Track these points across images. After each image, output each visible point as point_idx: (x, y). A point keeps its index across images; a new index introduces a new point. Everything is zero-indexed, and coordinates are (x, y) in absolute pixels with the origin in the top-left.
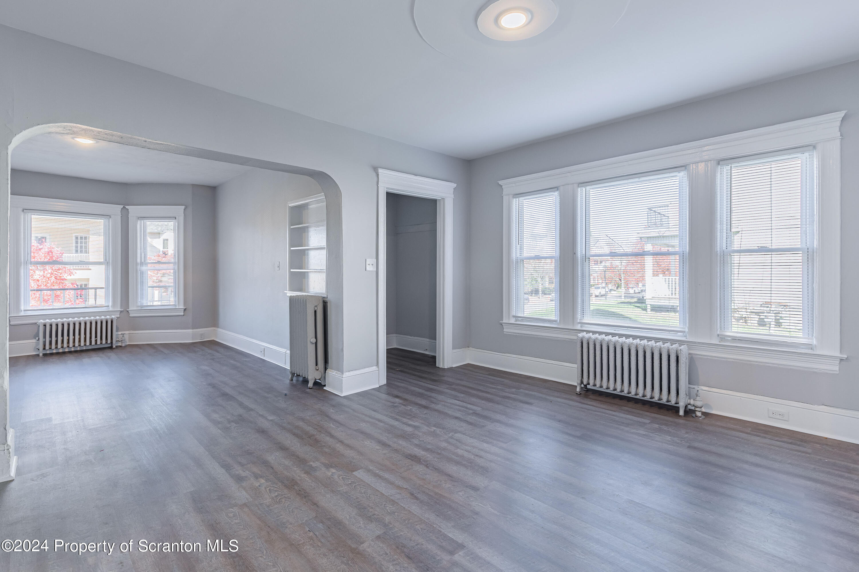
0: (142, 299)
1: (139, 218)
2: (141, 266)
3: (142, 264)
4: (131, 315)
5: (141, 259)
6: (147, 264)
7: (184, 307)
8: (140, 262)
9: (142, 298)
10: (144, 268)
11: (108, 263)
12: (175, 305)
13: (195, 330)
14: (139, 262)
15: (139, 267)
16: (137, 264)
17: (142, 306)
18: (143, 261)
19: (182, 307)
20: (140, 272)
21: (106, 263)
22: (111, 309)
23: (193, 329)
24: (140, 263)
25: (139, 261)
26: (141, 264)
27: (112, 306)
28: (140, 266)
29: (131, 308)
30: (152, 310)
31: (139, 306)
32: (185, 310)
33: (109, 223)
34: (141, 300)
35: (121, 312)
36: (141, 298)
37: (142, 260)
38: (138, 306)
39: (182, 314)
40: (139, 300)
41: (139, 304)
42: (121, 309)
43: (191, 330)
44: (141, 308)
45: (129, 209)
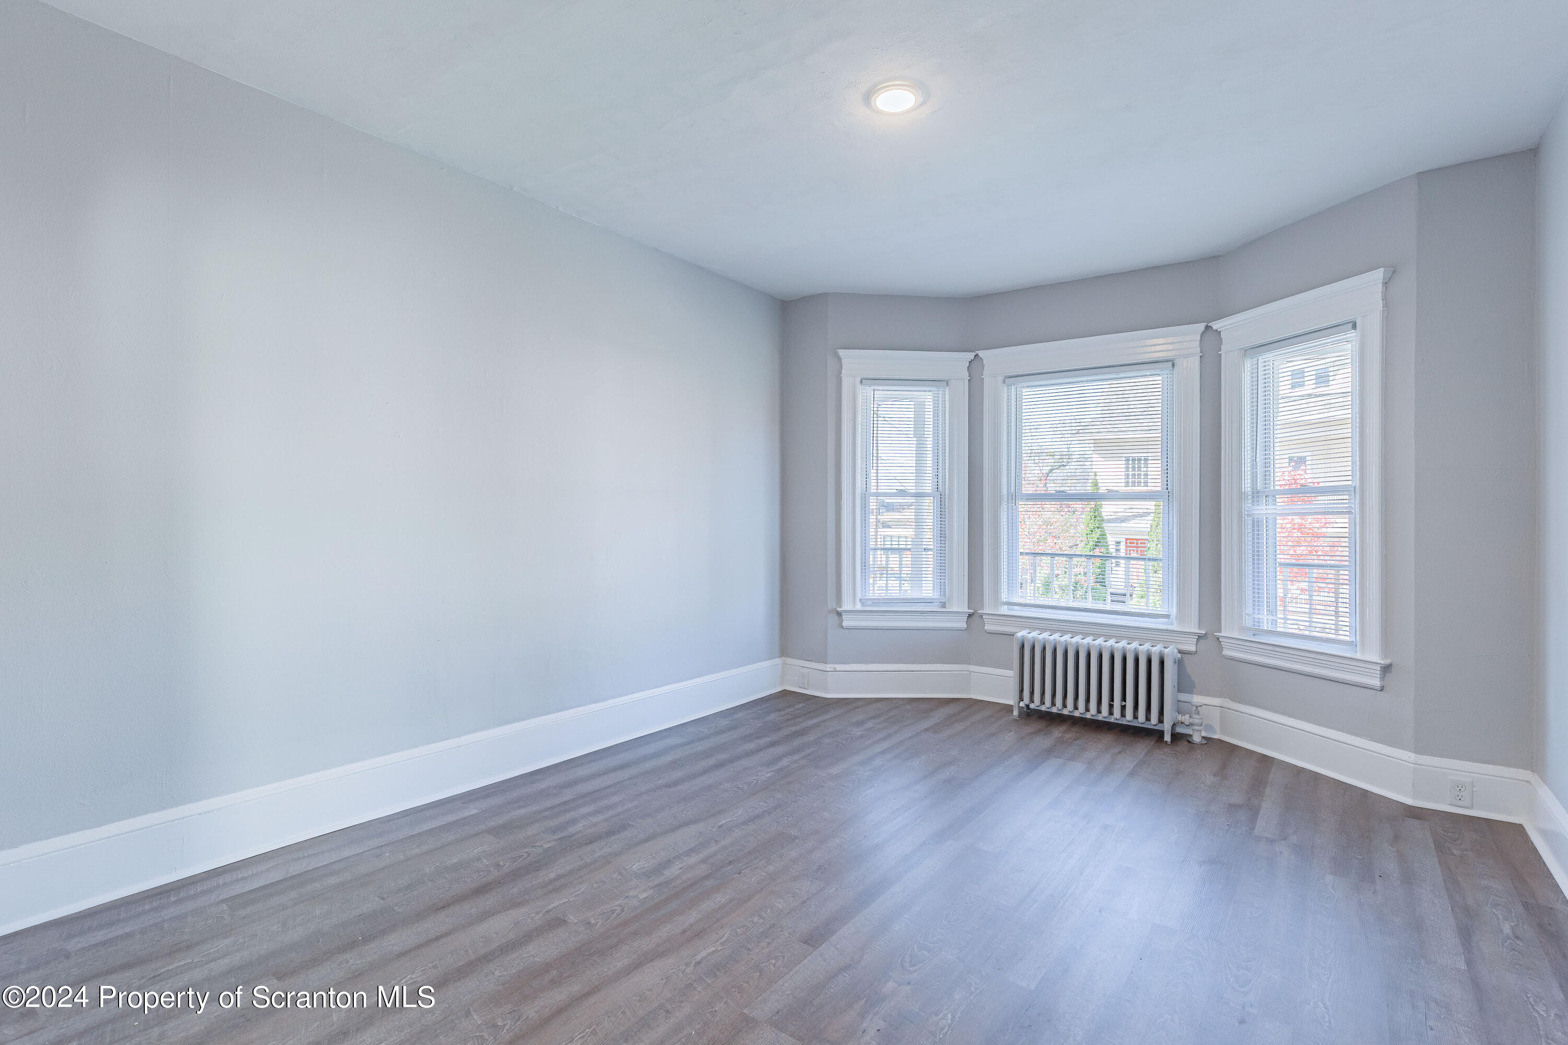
0: (1256, 608)
1: (1249, 351)
2: (1253, 501)
3: (1256, 495)
4: (1226, 652)
5: (1253, 481)
6: (1270, 496)
7: (1383, 657)
8: (1253, 489)
9: (1257, 603)
10: (1262, 510)
11: (1170, 496)
12: (1354, 645)
13: (1429, 760)
14: (1249, 489)
15: (1248, 505)
16: (1241, 495)
17: (1258, 632)
18: (1260, 486)
19: (1374, 656)
20: (1250, 522)
21: (1166, 494)
22: (1173, 624)
23: (1418, 751)
24: (1250, 493)
25: (1247, 486)
26: (1253, 497)
27: (1176, 618)
28: (1250, 501)
29: (1227, 631)
31: (1249, 629)
32: (1386, 669)
33: (1173, 380)
34: (1254, 609)
35: (1200, 637)
36: (1254, 605)
37: (1256, 484)
38: (1243, 629)
39: (1377, 683)
40: (1249, 610)
41: (1248, 623)
42: (1199, 629)
43: (1411, 754)
44: (1254, 635)
45: (1223, 329)
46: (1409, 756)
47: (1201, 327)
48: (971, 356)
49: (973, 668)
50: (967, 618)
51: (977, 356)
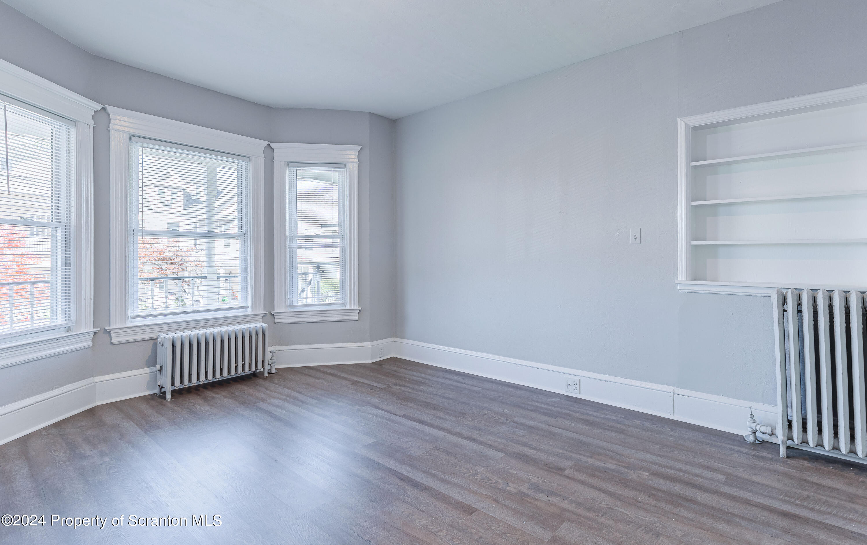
1: (290, 165)
2: (290, 240)
5: (290, 230)
6: (298, 238)
7: (359, 307)
8: (290, 234)
10: (294, 245)
11: (245, 236)
12: (343, 304)
13: (374, 343)
14: (288, 234)
15: (287, 242)
16: (284, 237)
19: (356, 307)
20: (289, 250)
21: (242, 235)
22: (250, 311)
23: (371, 341)
24: (288, 236)
25: (287, 232)
26: (290, 238)
27: (252, 307)
29: (277, 309)
30: (309, 313)
31: (291, 306)
32: (360, 311)
33: (246, 169)
35: (264, 316)
36: (290, 293)
37: (292, 231)
38: (287, 306)
39: (357, 318)
40: (289, 296)
41: (288, 302)
42: (263, 311)
43: (368, 343)
44: (290, 309)
45: (275, 148)
46: (368, 344)
47: (266, 143)
48: (99, 107)
49: (97, 379)
50: (92, 336)
51: (104, 109)
